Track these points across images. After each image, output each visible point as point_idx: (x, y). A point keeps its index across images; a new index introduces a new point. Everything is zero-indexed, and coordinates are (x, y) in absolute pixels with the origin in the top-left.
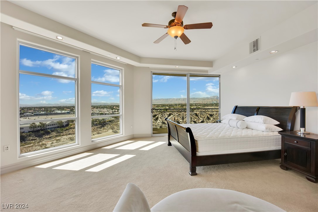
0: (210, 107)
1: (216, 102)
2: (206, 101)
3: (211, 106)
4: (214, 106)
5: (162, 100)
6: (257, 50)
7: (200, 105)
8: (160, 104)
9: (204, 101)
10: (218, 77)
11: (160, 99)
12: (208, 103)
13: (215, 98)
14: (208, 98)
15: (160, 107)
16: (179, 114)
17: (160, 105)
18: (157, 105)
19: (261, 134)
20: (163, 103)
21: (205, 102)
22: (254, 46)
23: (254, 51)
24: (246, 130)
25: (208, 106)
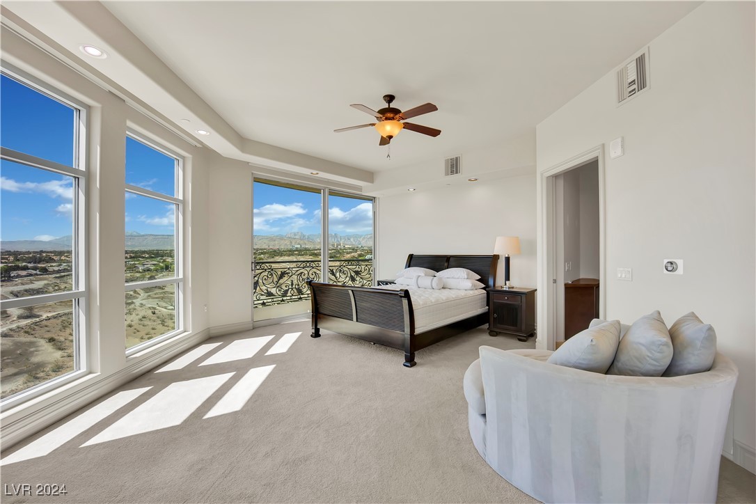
0: (286, 258)
1: (299, 246)
2: (276, 242)
3: (289, 255)
4: (296, 254)
5: (151, 237)
6: (457, 173)
7: (262, 253)
8: (143, 249)
9: (272, 243)
10: (372, 200)
11: (143, 236)
12: (283, 247)
13: (297, 237)
14: (281, 238)
15: (143, 257)
16: (302, 273)
17: (144, 252)
18: (132, 252)
19: (462, 293)
20: (155, 248)
21: (276, 246)
22: (452, 166)
23: (452, 172)
24: (443, 290)
25: (281, 256)
